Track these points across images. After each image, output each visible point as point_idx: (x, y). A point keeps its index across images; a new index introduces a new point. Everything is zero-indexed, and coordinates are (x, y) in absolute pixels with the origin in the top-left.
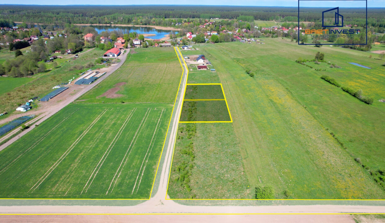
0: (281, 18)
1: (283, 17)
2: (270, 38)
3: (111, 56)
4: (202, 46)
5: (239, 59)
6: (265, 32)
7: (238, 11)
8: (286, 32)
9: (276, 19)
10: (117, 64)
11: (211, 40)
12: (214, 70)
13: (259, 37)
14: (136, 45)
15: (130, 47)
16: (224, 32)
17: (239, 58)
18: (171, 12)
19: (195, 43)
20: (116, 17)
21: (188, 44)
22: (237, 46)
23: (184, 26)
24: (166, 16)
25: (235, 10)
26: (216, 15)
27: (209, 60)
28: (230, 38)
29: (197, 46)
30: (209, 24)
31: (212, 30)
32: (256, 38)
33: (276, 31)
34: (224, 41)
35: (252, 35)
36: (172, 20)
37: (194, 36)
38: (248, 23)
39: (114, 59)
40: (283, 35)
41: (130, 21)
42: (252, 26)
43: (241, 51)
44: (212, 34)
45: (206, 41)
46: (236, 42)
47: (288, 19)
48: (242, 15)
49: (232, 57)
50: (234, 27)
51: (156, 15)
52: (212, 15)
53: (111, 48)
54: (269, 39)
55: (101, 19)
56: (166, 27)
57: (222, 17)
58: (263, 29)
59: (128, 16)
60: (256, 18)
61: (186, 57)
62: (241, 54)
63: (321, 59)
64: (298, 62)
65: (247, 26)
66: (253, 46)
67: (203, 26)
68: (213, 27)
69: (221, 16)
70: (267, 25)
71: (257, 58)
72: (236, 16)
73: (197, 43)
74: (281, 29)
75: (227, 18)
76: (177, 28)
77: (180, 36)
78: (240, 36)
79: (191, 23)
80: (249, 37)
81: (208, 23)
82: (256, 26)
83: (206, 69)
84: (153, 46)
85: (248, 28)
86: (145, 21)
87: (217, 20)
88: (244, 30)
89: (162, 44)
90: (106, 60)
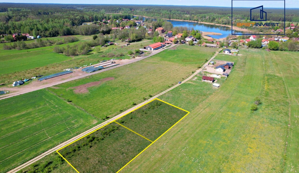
3: (149, 49)
4: (253, 52)
10: (141, 58)
14: (187, 41)
27: (234, 70)
39: (147, 52)
41: (213, 20)
45: (262, 48)
55: (192, 17)
61: (212, 63)
73: (249, 48)
83: (212, 82)
84: (200, 44)
86: (226, 22)
89: (208, 44)
90: (140, 52)
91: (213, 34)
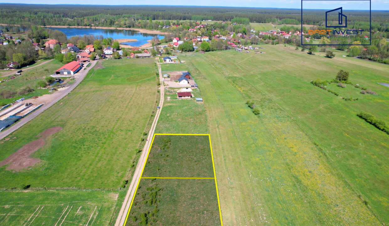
0: (279, 20)
1: (280, 19)
2: (270, 45)
3: (66, 73)
4: (190, 56)
5: (236, 77)
6: (264, 38)
7: (232, 13)
8: (288, 37)
9: (273, 22)
10: (67, 88)
11: (201, 48)
12: (201, 99)
13: (257, 44)
14: (108, 55)
15: (98, 58)
16: (217, 37)
17: (235, 75)
18: (160, 13)
19: (182, 53)
20: (98, 18)
21: (173, 54)
22: (232, 57)
23: (172, 30)
24: (154, 17)
25: (229, 12)
26: (209, 17)
27: (196, 79)
28: (224, 46)
29: (183, 56)
30: (201, 27)
31: (203, 35)
32: (253, 45)
33: (276, 35)
34: (216, 49)
35: (249, 41)
36: (159, 23)
37: (180, 42)
38: (243, 27)
39: (68, 79)
40: (285, 41)
41: (112, 23)
42: (248, 30)
43: (238, 65)
44: (202, 40)
45: (195, 50)
46: (231, 51)
47: (286, 22)
48: (236, 16)
49: (227, 74)
50: (228, 32)
51: (143, 17)
52: (205, 16)
53: (71, 61)
54: (269, 47)
55: (80, 21)
56: (152, 30)
57: (215, 19)
58: (261, 33)
59: (111, 17)
60: (252, 20)
61: (165, 76)
62: (238, 69)
63: (345, 80)
64: (316, 84)
65: (243, 30)
66: (251, 56)
67: (193, 29)
68: (204, 31)
69: (214, 17)
70: (264, 29)
71: (259, 76)
72: (230, 18)
73: (183, 52)
74: (281, 34)
75: (221, 19)
76: (164, 32)
77: (165, 42)
78: (235, 42)
79: (181, 26)
80: (246, 44)
81: (199, 26)
82: (252, 29)
83: (190, 97)
84: (128, 56)
85: (244, 32)
86: (129, 24)
87: (210, 22)
88: (240, 35)
89: (139, 55)
90: (56, 81)
91: (127, 41)
